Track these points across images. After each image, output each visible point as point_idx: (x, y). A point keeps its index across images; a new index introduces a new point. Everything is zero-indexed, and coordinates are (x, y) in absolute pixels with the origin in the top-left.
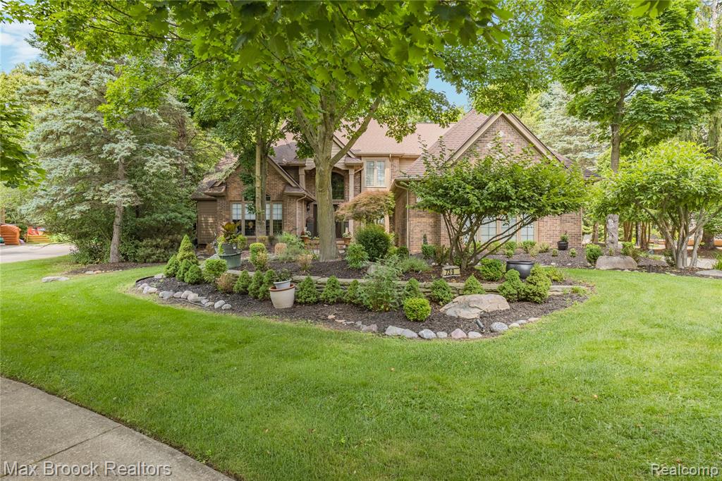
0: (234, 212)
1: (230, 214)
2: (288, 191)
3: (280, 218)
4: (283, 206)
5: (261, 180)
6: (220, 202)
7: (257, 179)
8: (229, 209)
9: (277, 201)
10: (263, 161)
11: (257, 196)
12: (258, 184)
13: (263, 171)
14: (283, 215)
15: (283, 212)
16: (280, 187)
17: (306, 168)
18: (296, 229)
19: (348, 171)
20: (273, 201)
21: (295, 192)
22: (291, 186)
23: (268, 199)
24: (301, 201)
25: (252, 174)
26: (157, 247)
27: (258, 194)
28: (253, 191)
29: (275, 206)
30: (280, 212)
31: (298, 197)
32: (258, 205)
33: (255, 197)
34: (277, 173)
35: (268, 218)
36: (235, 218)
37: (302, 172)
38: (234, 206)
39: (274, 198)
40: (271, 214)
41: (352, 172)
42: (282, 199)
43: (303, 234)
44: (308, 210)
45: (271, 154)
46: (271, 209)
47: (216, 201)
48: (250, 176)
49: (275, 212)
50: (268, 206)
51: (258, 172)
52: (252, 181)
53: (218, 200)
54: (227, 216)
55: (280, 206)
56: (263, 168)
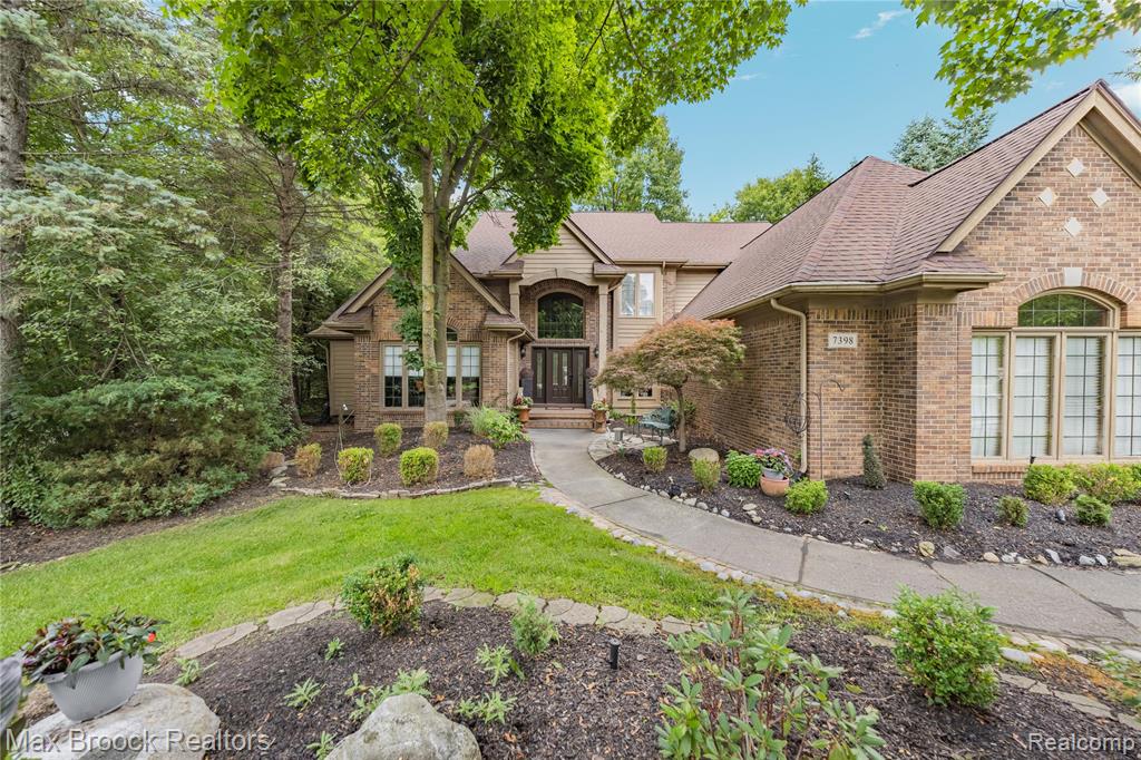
0: (389, 361)
1: (381, 366)
2: (492, 321)
3: (475, 373)
4: (481, 353)
5: (436, 296)
6: (360, 343)
7: (425, 293)
8: (377, 356)
9: (468, 342)
10: (439, 258)
11: (425, 331)
12: (427, 305)
13: (440, 278)
14: (481, 368)
15: (481, 363)
16: (477, 314)
17: (522, 283)
18: (506, 395)
19: (597, 287)
20: (461, 341)
21: (505, 323)
22: (498, 313)
23: (452, 336)
24: (513, 342)
25: (414, 283)
26: (116, 475)
27: (428, 327)
28: (416, 322)
29: (466, 351)
30: (475, 362)
31: (510, 334)
32: (428, 350)
33: (420, 334)
34: (470, 289)
35: (450, 373)
36: (389, 372)
37: (514, 290)
38: (389, 351)
39: (464, 335)
40: (459, 366)
41: (603, 290)
42: (480, 337)
43: (516, 402)
44: (523, 356)
45: (458, 244)
46: (459, 357)
47: (352, 340)
48: (411, 288)
49: (466, 362)
50: (451, 351)
51: (427, 277)
52: (415, 299)
53: (357, 339)
54: (374, 370)
55: (475, 351)
56: (441, 272)
